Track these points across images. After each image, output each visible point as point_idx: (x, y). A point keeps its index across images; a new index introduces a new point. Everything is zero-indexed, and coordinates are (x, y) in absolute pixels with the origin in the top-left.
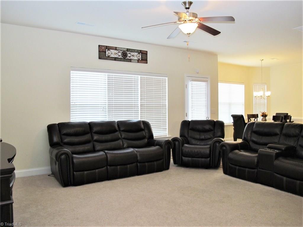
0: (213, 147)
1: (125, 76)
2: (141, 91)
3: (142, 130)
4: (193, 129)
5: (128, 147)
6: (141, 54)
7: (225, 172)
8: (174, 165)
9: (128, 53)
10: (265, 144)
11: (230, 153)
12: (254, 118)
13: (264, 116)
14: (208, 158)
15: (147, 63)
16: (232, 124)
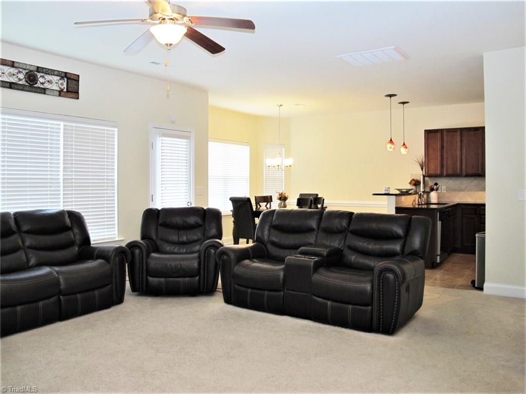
0: (205, 256)
1: (31, 122)
2: (64, 152)
3: (67, 229)
4: (166, 225)
5: (40, 265)
6: (66, 79)
7: (228, 301)
8: (133, 293)
9: (39, 75)
10: (295, 247)
11: (235, 265)
12: (266, 203)
13: (283, 198)
14: (196, 276)
15: (78, 98)
16: (231, 213)
